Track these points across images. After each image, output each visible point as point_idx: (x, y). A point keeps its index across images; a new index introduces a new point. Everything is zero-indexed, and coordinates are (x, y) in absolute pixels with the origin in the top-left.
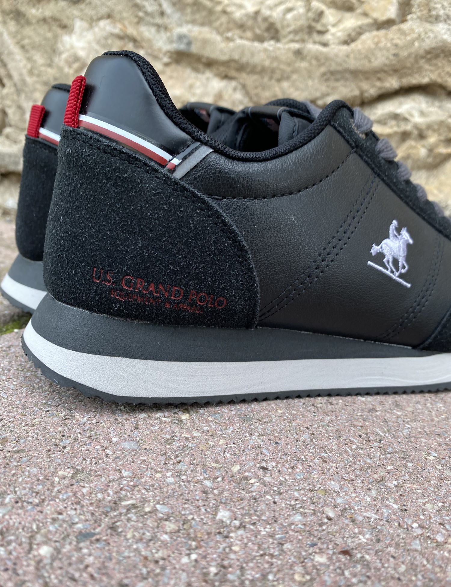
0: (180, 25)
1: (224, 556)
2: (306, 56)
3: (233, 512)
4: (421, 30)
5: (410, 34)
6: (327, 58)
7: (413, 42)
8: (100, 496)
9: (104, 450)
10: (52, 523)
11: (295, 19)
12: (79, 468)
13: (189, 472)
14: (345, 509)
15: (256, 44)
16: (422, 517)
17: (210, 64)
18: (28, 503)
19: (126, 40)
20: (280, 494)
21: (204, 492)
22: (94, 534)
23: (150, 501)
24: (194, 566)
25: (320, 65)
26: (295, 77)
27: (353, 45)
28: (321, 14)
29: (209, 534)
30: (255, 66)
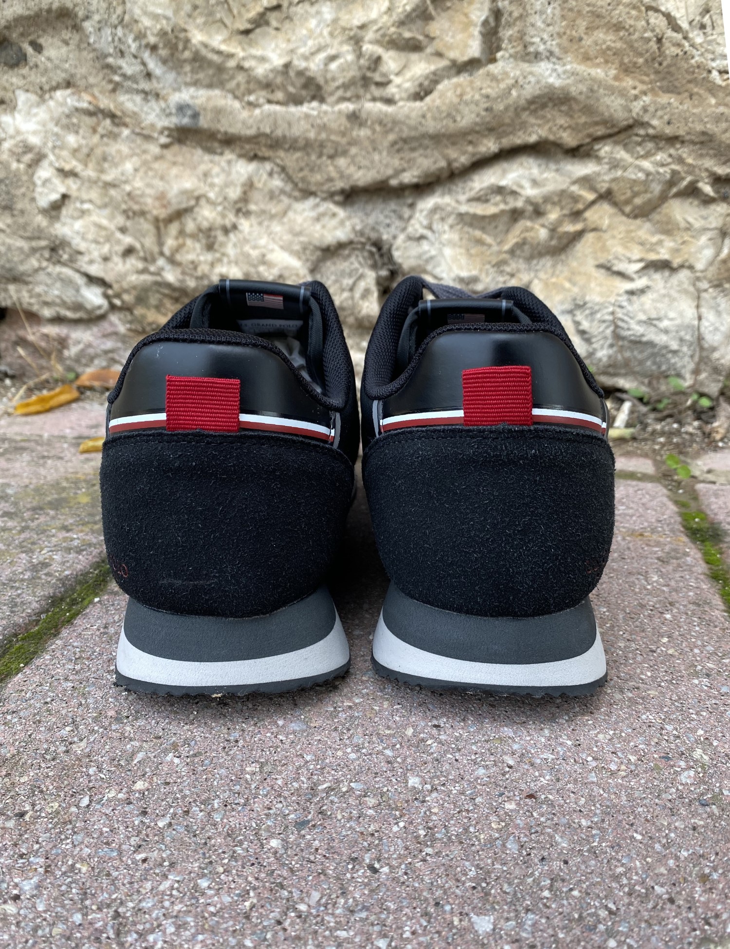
0: (178, 89)
1: (427, 818)
2: (366, 120)
3: (421, 777)
4: (518, 73)
5: (503, 80)
6: (395, 122)
7: (509, 89)
8: (296, 785)
9: (276, 737)
10: (267, 819)
11: (342, 69)
12: (262, 760)
13: (366, 745)
14: (523, 754)
15: (293, 109)
16: (595, 749)
17: (229, 141)
18: (236, 804)
19: (100, 116)
20: (459, 750)
21: (389, 762)
22: (309, 821)
23: (343, 781)
24: (405, 833)
25: (387, 132)
26: (354, 150)
27: (428, 99)
28: (378, 60)
29: (407, 801)
30: (295, 140)
